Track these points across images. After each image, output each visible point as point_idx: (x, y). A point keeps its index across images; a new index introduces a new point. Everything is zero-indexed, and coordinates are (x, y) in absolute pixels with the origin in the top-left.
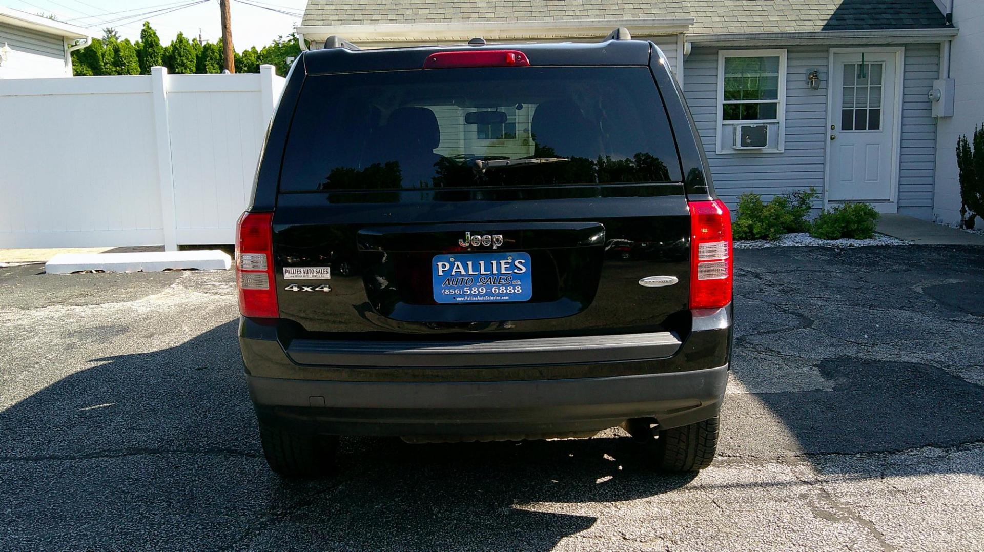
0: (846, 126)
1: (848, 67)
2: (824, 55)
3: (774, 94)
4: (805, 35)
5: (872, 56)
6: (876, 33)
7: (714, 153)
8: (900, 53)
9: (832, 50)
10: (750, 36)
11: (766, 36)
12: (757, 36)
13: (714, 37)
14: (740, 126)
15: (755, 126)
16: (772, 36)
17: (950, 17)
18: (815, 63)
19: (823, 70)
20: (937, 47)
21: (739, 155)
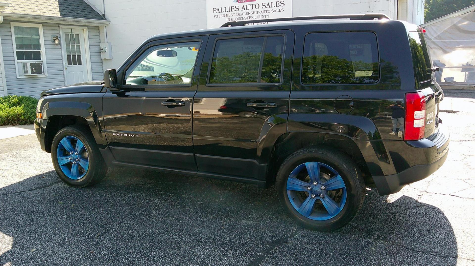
0: (69, 63)
1: (67, 35)
2: (57, 28)
3: (38, 47)
4: (55, 18)
5: (76, 31)
6: (83, 20)
7: (15, 78)
8: (86, 30)
9: (61, 26)
10: (32, 16)
11: (39, 17)
12: (35, 16)
13: (15, 15)
14: (30, 63)
15: (36, 63)
16: (42, 17)
17: (104, 15)
18: (55, 32)
19: (58, 36)
20: (98, 28)
21: (29, 78)
